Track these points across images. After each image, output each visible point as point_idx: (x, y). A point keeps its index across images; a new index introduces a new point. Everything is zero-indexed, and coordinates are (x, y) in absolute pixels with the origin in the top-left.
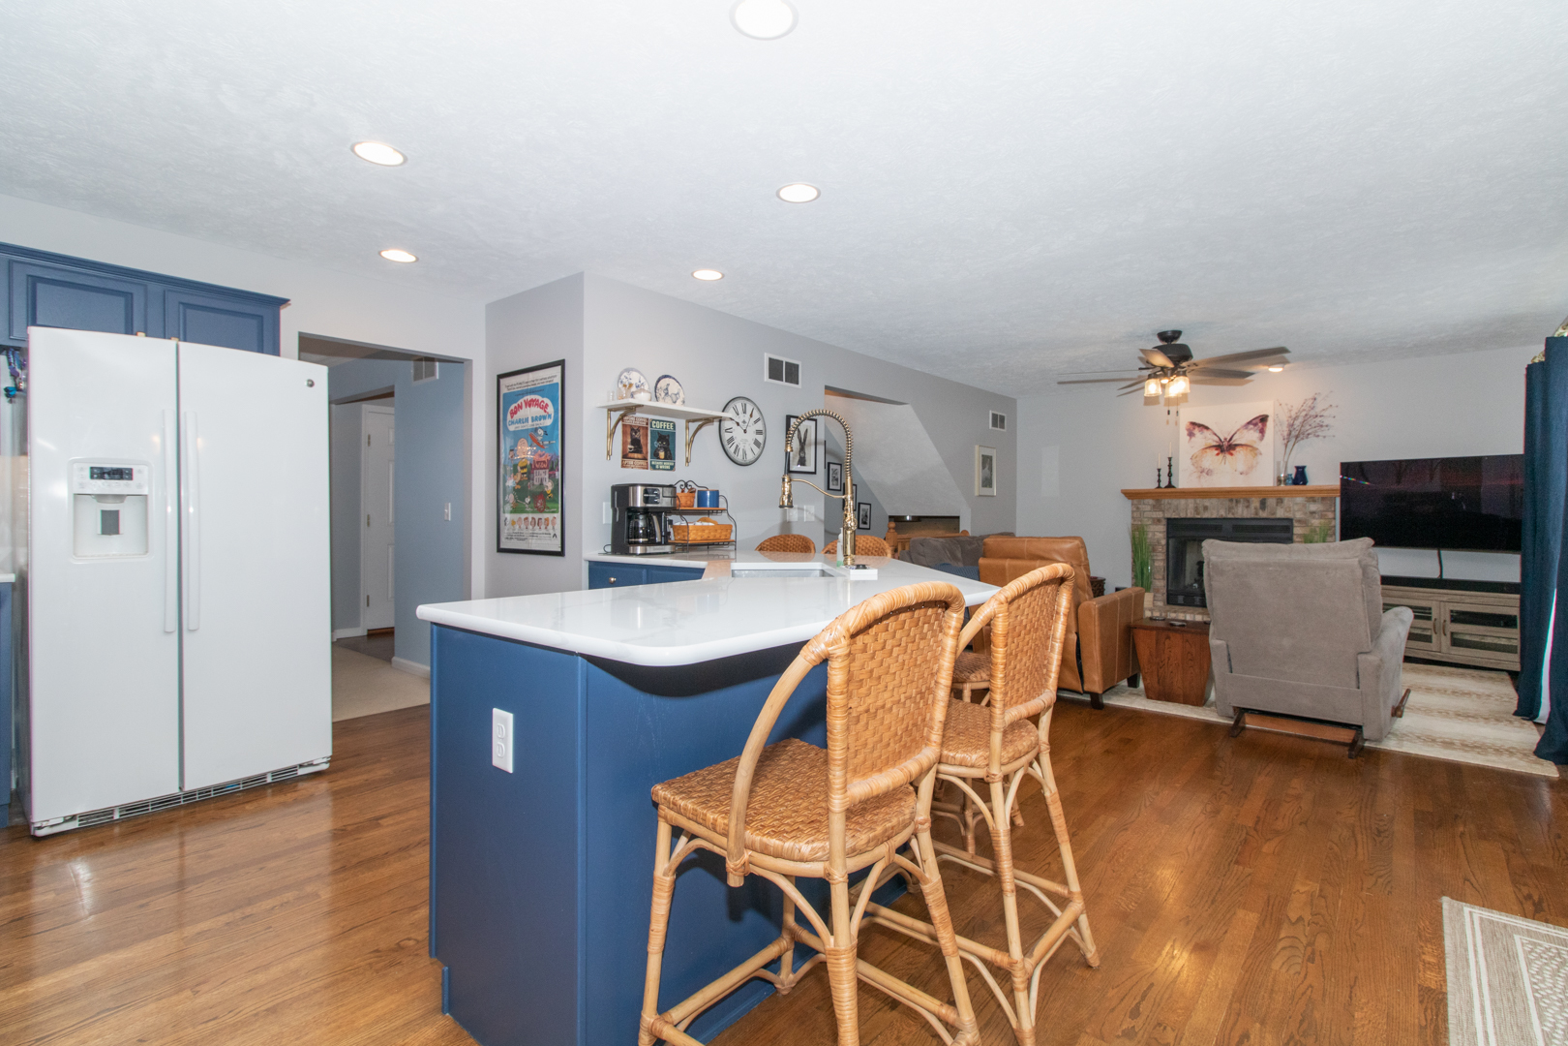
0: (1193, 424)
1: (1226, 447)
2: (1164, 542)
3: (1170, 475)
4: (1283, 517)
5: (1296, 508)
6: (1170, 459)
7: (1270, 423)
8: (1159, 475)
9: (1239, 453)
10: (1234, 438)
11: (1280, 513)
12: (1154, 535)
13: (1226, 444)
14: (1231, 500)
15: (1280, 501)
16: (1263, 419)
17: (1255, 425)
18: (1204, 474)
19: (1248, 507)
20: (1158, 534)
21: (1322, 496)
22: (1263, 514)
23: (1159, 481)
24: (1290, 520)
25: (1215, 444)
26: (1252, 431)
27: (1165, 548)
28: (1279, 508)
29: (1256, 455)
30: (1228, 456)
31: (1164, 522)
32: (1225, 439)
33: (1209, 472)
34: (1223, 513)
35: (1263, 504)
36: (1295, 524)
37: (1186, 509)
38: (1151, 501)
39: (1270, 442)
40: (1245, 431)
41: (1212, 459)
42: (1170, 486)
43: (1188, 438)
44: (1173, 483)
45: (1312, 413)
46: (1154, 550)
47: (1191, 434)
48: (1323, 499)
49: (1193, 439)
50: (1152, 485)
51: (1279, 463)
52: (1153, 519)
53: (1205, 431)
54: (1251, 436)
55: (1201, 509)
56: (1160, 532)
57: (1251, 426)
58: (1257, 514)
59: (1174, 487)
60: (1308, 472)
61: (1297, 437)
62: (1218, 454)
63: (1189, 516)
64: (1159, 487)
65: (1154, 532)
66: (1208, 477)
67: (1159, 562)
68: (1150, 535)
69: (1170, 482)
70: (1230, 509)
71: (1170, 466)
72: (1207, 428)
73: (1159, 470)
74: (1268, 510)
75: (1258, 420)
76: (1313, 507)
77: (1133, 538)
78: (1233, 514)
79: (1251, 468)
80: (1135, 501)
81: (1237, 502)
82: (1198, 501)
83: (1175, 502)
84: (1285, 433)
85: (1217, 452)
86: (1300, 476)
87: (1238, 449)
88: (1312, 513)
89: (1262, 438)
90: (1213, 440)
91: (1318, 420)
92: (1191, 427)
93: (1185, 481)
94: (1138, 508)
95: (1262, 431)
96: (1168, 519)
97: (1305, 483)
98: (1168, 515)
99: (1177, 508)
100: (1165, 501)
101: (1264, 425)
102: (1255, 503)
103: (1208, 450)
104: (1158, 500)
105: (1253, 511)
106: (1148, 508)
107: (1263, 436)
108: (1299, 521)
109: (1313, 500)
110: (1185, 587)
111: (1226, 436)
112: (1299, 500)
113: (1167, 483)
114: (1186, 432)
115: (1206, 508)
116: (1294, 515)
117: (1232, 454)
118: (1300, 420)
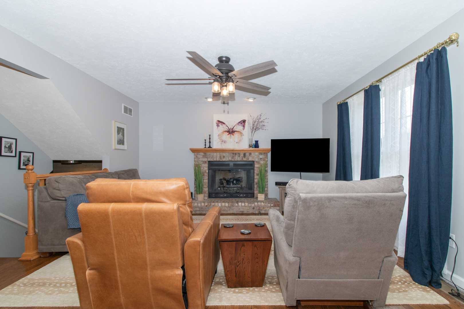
0: (219, 121)
1: (231, 132)
2: (207, 171)
3: (210, 142)
4: (251, 160)
5: (256, 157)
6: (210, 135)
7: (246, 123)
8: (205, 143)
9: (236, 135)
10: (234, 128)
11: (251, 159)
12: (204, 168)
13: (231, 130)
14: (233, 153)
15: (250, 154)
16: (244, 121)
17: (241, 123)
18: (223, 142)
19: (239, 156)
20: (205, 168)
21: (264, 152)
22: (245, 159)
23: (205, 145)
24: (254, 162)
25: (227, 130)
26: (240, 126)
27: (208, 174)
28: (250, 157)
29: (242, 135)
30: (232, 135)
31: (207, 163)
32: (231, 128)
33: (225, 142)
34: (230, 159)
35: (245, 155)
36: (255, 163)
37: (216, 157)
38: (202, 154)
39: (247, 131)
40: (238, 126)
41: (226, 136)
42: (210, 147)
43: (217, 127)
44: (211, 146)
45: (260, 120)
46: (204, 175)
47: (218, 126)
48: (264, 153)
49: (219, 127)
50: (202, 147)
51: (249, 139)
52: (203, 161)
53: (223, 124)
54: (239, 128)
55: (222, 157)
56: (206, 167)
57: (240, 124)
58: (242, 159)
59: (211, 148)
60: (260, 143)
61: (255, 129)
62: (228, 135)
63: (218, 160)
64: (205, 147)
65: (203, 167)
66: (225, 144)
67: (206, 180)
68: (202, 168)
69: (210, 145)
70: (233, 157)
71: (210, 138)
72: (224, 123)
73: (205, 140)
74: (246, 157)
75: (242, 122)
76: (261, 156)
77: (195, 170)
78: (234, 159)
79: (240, 140)
80: (196, 154)
81: (236, 154)
82: (221, 154)
83: (212, 154)
84: (252, 128)
85: (228, 134)
86: (256, 145)
87: (235, 133)
88: (261, 159)
89: (244, 129)
90: (226, 129)
91: (263, 123)
92: (218, 122)
93: (216, 145)
94: (197, 157)
95: (244, 126)
96: (209, 161)
97: (258, 147)
98: (209, 160)
99: (213, 157)
100: (208, 154)
101: (245, 124)
102: (242, 155)
103: (224, 133)
104: (205, 153)
105: (241, 158)
106: (201, 156)
107: (244, 128)
108: (257, 162)
109: (261, 154)
110: (215, 190)
111: (231, 127)
112: (257, 154)
113: (209, 146)
114: (216, 125)
115: (224, 157)
116: (255, 160)
117: (233, 135)
118: (256, 123)
